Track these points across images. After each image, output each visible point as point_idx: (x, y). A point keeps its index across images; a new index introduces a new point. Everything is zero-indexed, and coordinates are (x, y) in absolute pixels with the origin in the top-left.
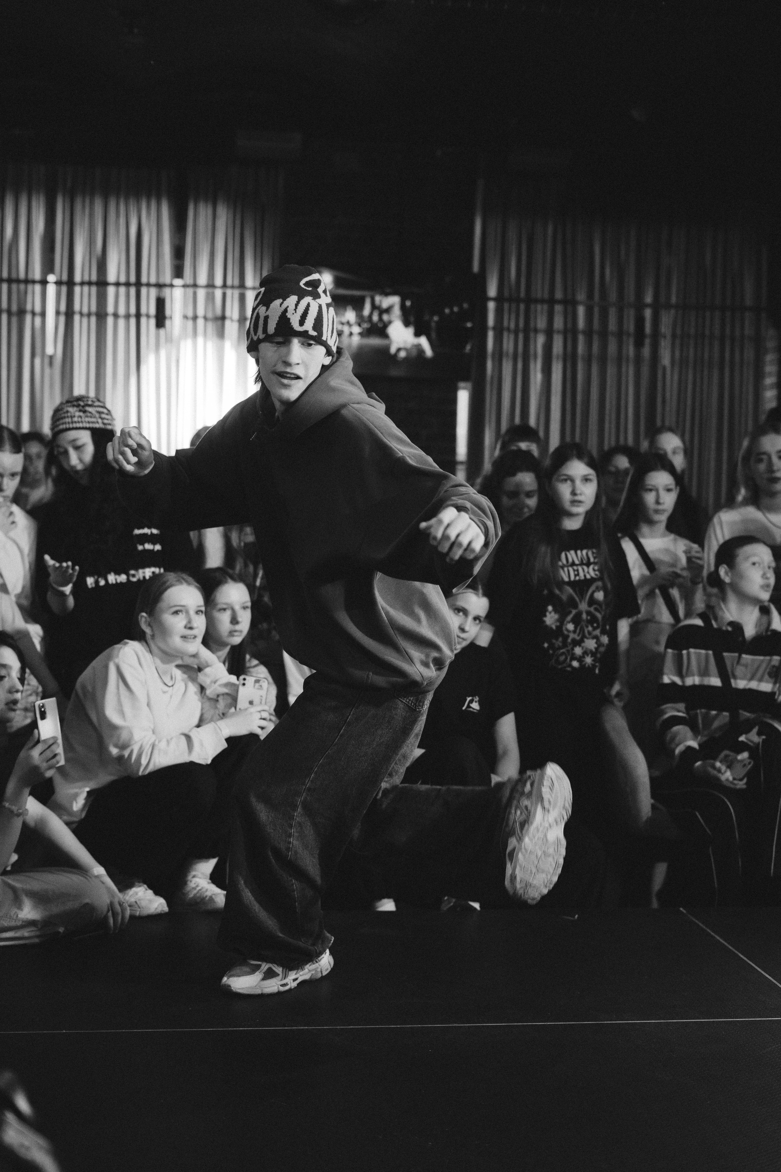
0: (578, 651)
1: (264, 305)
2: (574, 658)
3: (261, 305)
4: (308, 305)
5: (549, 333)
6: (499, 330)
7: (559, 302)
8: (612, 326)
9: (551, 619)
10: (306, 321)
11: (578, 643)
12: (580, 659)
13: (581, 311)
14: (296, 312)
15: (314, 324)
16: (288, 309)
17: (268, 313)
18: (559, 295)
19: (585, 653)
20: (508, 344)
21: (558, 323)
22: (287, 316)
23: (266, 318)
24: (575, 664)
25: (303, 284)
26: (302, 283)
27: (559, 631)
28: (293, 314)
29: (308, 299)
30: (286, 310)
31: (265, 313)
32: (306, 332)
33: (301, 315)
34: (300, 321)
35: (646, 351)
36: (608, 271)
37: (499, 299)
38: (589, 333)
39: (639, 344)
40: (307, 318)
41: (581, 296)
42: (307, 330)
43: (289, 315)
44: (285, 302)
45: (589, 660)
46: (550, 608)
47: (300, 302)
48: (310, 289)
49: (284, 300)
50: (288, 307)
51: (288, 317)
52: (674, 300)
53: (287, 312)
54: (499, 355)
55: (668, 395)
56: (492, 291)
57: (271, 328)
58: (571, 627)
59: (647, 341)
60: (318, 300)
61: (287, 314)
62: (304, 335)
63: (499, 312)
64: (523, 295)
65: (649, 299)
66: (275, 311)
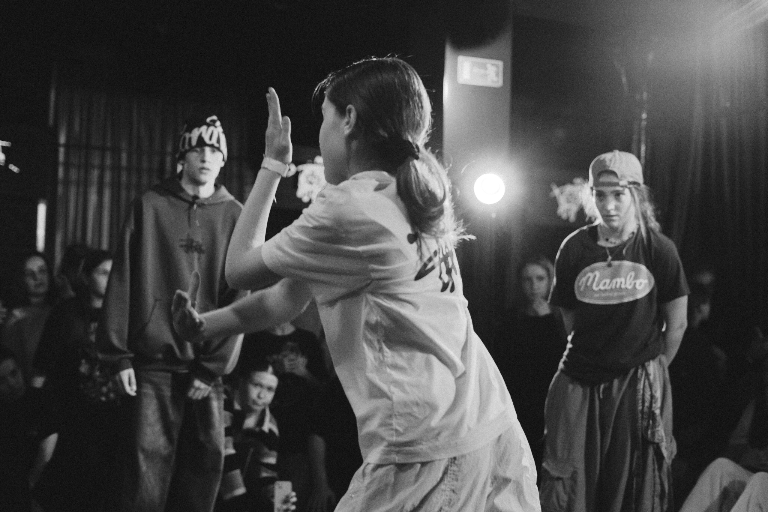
0: (104, 389)
2: (102, 394)
4: (213, 131)
5: (102, 169)
6: (67, 165)
7: (109, 149)
8: (145, 165)
9: (84, 368)
10: (213, 138)
11: (105, 384)
12: (107, 395)
13: (124, 156)
14: (207, 134)
17: (191, 136)
18: (109, 144)
19: (109, 391)
20: (74, 175)
21: (108, 162)
23: (190, 139)
24: (103, 399)
26: (207, 121)
27: (90, 377)
29: (211, 128)
30: (201, 133)
31: (189, 136)
32: (213, 144)
33: (210, 135)
34: (209, 139)
36: (142, 130)
37: (67, 146)
38: (129, 169)
41: (124, 145)
43: (203, 135)
44: (200, 130)
45: (112, 395)
46: (83, 361)
47: (209, 129)
48: (212, 123)
49: (200, 128)
50: (202, 131)
51: (203, 137)
54: (67, 182)
56: (62, 140)
58: (97, 373)
60: (216, 129)
62: (212, 146)
63: (67, 155)
64: (83, 143)
66: (195, 134)
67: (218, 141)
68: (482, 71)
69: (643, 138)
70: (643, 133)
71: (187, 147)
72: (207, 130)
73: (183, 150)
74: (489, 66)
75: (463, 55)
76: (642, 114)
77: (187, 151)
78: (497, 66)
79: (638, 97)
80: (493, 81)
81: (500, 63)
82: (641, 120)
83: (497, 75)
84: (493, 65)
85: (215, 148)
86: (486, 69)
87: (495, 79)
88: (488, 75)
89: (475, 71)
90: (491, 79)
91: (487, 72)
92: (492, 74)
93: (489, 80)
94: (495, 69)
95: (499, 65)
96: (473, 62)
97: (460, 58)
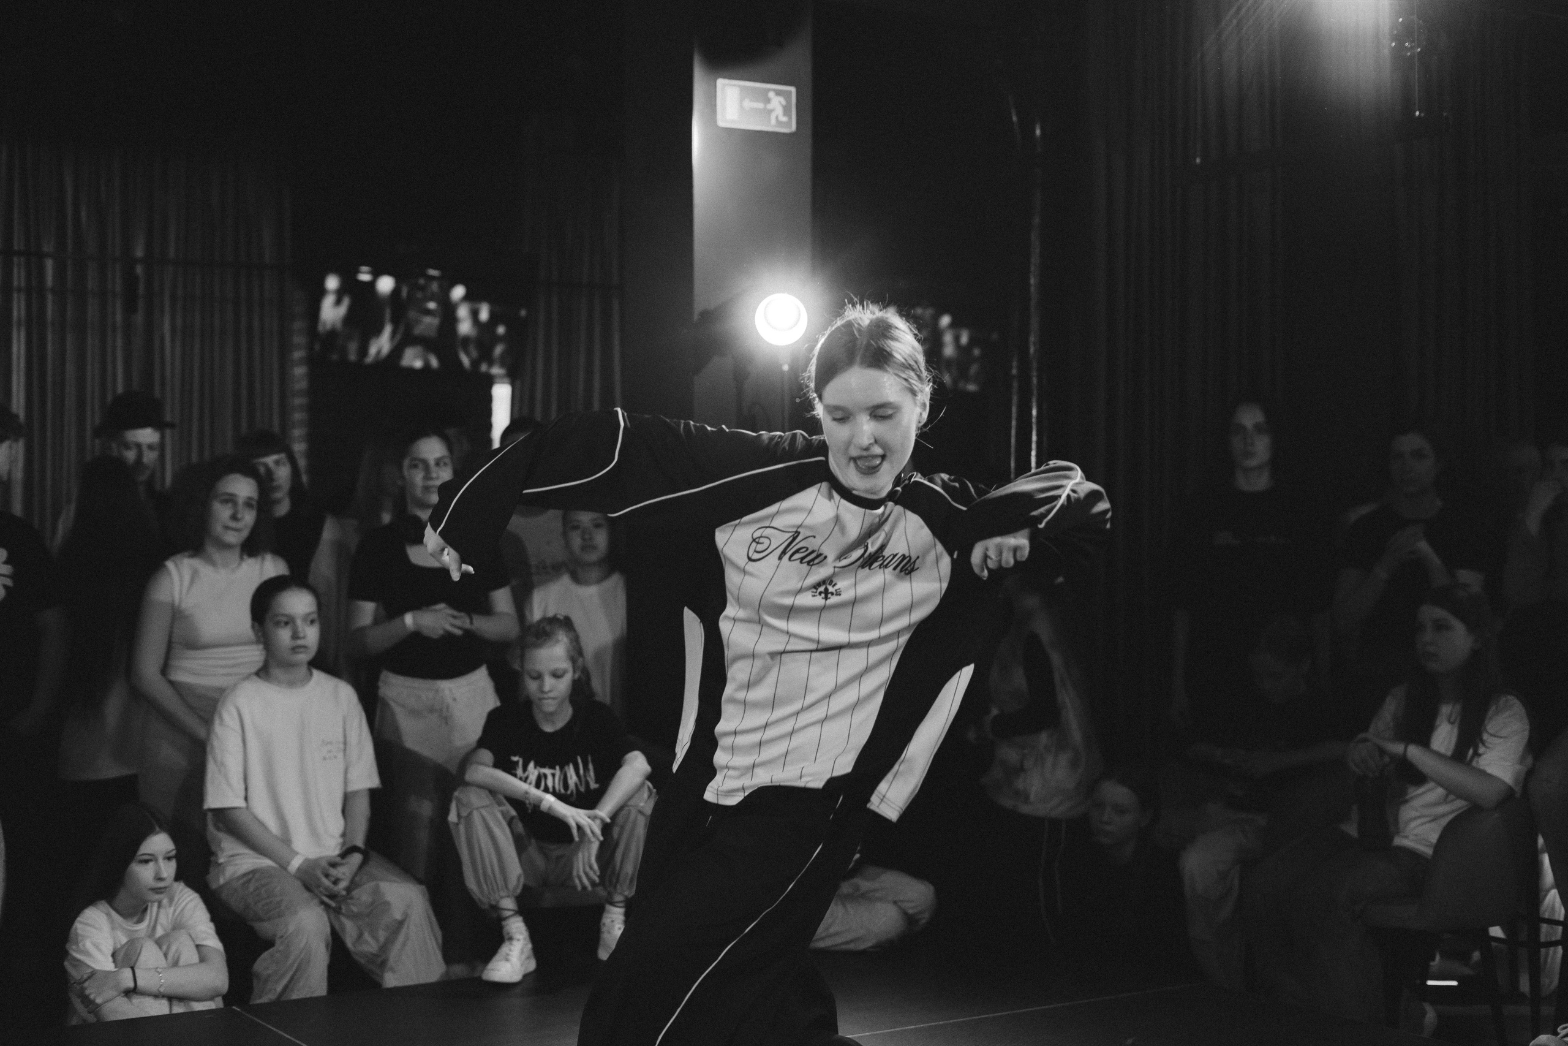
7: (20, 254)
8: (91, 284)
13: (49, 264)
21: (18, 278)
35: (139, 318)
36: (83, 214)
38: (60, 292)
39: (130, 308)
41: (48, 247)
52: (172, 254)
55: (168, 373)
59: (141, 304)
65: (139, 253)
68: (760, 105)
74: (771, 95)
75: (724, 77)
78: (786, 96)
80: (779, 122)
81: (793, 89)
83: (786, 110)
84: (778, 93)
86: (768, 100)
87: (784, 119)
88: (771, 111)
89: (748, 104)
90: (777, 118)
91: (770, 107)
92: (779, 111)
93: (773, 121)
94: (782, 100)
95: (790, 92)
96: (742, 88)
97: (721, 82)
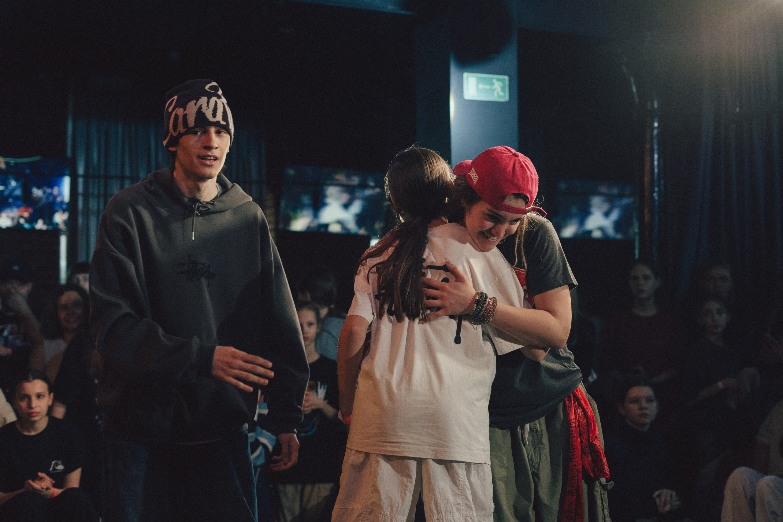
1: (180, 107)
3: (178, 108)
4: (216, 103)
6: (86, 196)
7: (128, 178)
10: (217, 114)
14: (208, 108)
15: (223, 116)
16: (202, 106)
17: (185, 112)
18: (127, 173)
20: (93, 205)
22: (202, 112)
23: (185, 116)
25: (208, 89)
26: (207, 87)
28: (207, 109)
29: (214, 99)
30: (201, 107)
31: (184, 112)
32: (219, 122)
33: (213, 110)
34: (213, 114)
36: (160, 157)
37: (86, 177)
40: (217, 111)
42: (219, 120)
43: (204, 110)
44: (198, 102)
47: (210, 101)
48: (213, 92)
49: (197, 100)
50: (202, 105)
51: (204, 112)
53: (202, 109)
54: (87, 212)
56: (81, 171)
57: (191, 121)
60: (221, 99)
61: (202, 110)
62: (217, 124)
63: (86, 185)
64: (102, 173)
66: (192, 109)
67: (225, 117)
68: (488, 87)
69: (655, 147)
70: (655, 141)
71: (181, 129)
72: (208, 103)
73: (175, 134)
74: (494, 81)
75: (468, 72)
76: (654, 123)
77: (181, 135)
78: (503, 81)
79: (649, 106)
80: (499, 96)
81: (506, 78)
82: (653, 128)
83: (503, 89)
84: (498, 80)
85: (222, 129)
86: (492, 84)
87: (501, 94)
88: (494, 90)
89: (481, 86)
90: (498, 93)
91: (494, 87)
92: (499, 89)
93: (495, 95)
94: (500, 84)
95: (505, 79)
96: (478, 78)
97: (465, 75)
